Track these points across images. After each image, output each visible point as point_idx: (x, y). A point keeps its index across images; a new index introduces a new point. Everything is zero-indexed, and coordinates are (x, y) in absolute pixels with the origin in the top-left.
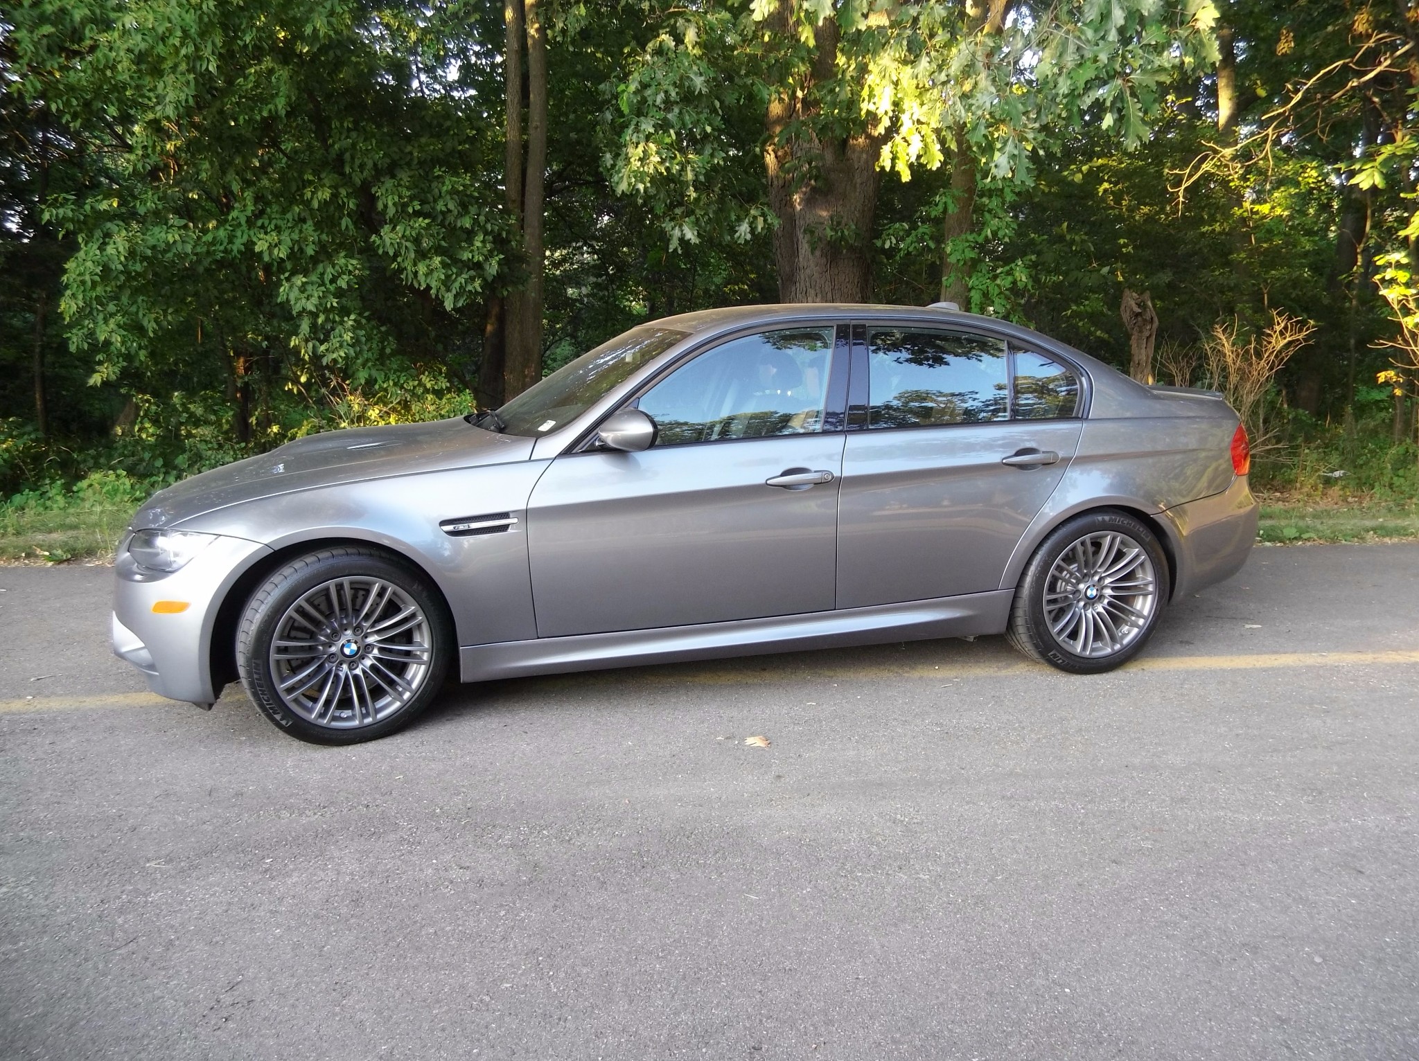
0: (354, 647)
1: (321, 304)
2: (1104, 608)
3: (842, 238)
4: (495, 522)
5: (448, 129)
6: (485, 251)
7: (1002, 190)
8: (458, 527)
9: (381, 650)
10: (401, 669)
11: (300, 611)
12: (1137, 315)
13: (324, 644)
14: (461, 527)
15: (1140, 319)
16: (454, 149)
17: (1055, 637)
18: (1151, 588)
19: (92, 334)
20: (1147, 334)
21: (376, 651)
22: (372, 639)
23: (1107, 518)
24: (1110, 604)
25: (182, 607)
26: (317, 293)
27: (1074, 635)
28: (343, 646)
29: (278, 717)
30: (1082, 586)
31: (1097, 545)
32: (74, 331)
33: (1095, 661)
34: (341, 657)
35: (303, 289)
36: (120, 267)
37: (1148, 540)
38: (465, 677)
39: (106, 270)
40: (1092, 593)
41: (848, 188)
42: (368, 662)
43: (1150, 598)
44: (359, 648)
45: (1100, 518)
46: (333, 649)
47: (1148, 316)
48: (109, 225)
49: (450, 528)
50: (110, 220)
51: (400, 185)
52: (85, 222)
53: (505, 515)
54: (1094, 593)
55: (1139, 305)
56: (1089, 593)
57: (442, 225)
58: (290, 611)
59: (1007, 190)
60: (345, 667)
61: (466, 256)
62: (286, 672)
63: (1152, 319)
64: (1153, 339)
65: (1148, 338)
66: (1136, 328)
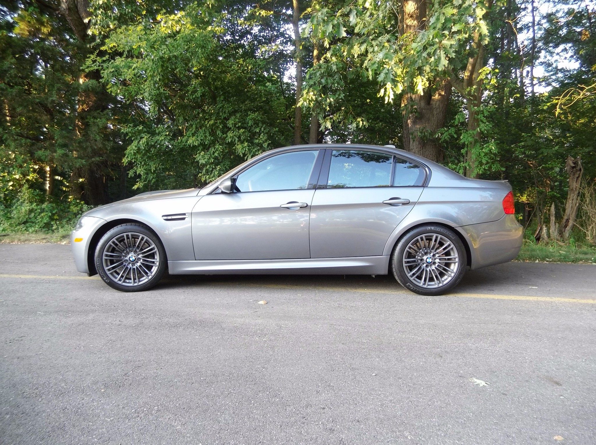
0: (134, 258)
1: (208, 161)
2: (436, 268)
3: (425, 136)
4: (181, 217)
5: (256, 98)
6: (263, 140)
7: (483, 111)
8: (169, 218)
9: (143, 260)
10: (150, 268)
11: (114, 242)
12: (573, 168)
13: (124, 256)
14: (170, 218)
15: (575, 169)
16: (257, 105)
17: (410, 278)
18: (457, 260)
19: (136, 172)
20: (577, 176)
21: (141, 260)
22: (140, 256)
23: (433, 228)
24: (438, 266)
25: (81, 240)
26: (207, 157)
27: (419, 277)
28: (130, 257)
29: (105, 279)
30: (425, 258)
31: (429, 239)
32: (131, 171)
33: (429, 290)
34: (129, 261)
35: (203, 156)
36: (143, 148)
37: (453, 238)
38: (171, 272)
39: (139, 149)
40: (429, 260)
41: (431, 116)
42: (139, 264)
43: (457, 264)
44: (135, 259)
45: (429, 228)
46: (127, 258)
47: (578, 168)
48: (142, 134)
49: (165, 218)
50: (143, 133)
51: (236, 118)
52: (135, 133)
53: (184, 214)
54: (431, 260)
55: (574, 163)
56: (428, 260)
57: (249, 131)
58: (110, 243)
59: (485, 111)
60: (131, 265)
61: (257, 141)
62: (109, 264)
63: (580, 170)
64: (580, 179)
65: (578, 178)
66: (572, 173)
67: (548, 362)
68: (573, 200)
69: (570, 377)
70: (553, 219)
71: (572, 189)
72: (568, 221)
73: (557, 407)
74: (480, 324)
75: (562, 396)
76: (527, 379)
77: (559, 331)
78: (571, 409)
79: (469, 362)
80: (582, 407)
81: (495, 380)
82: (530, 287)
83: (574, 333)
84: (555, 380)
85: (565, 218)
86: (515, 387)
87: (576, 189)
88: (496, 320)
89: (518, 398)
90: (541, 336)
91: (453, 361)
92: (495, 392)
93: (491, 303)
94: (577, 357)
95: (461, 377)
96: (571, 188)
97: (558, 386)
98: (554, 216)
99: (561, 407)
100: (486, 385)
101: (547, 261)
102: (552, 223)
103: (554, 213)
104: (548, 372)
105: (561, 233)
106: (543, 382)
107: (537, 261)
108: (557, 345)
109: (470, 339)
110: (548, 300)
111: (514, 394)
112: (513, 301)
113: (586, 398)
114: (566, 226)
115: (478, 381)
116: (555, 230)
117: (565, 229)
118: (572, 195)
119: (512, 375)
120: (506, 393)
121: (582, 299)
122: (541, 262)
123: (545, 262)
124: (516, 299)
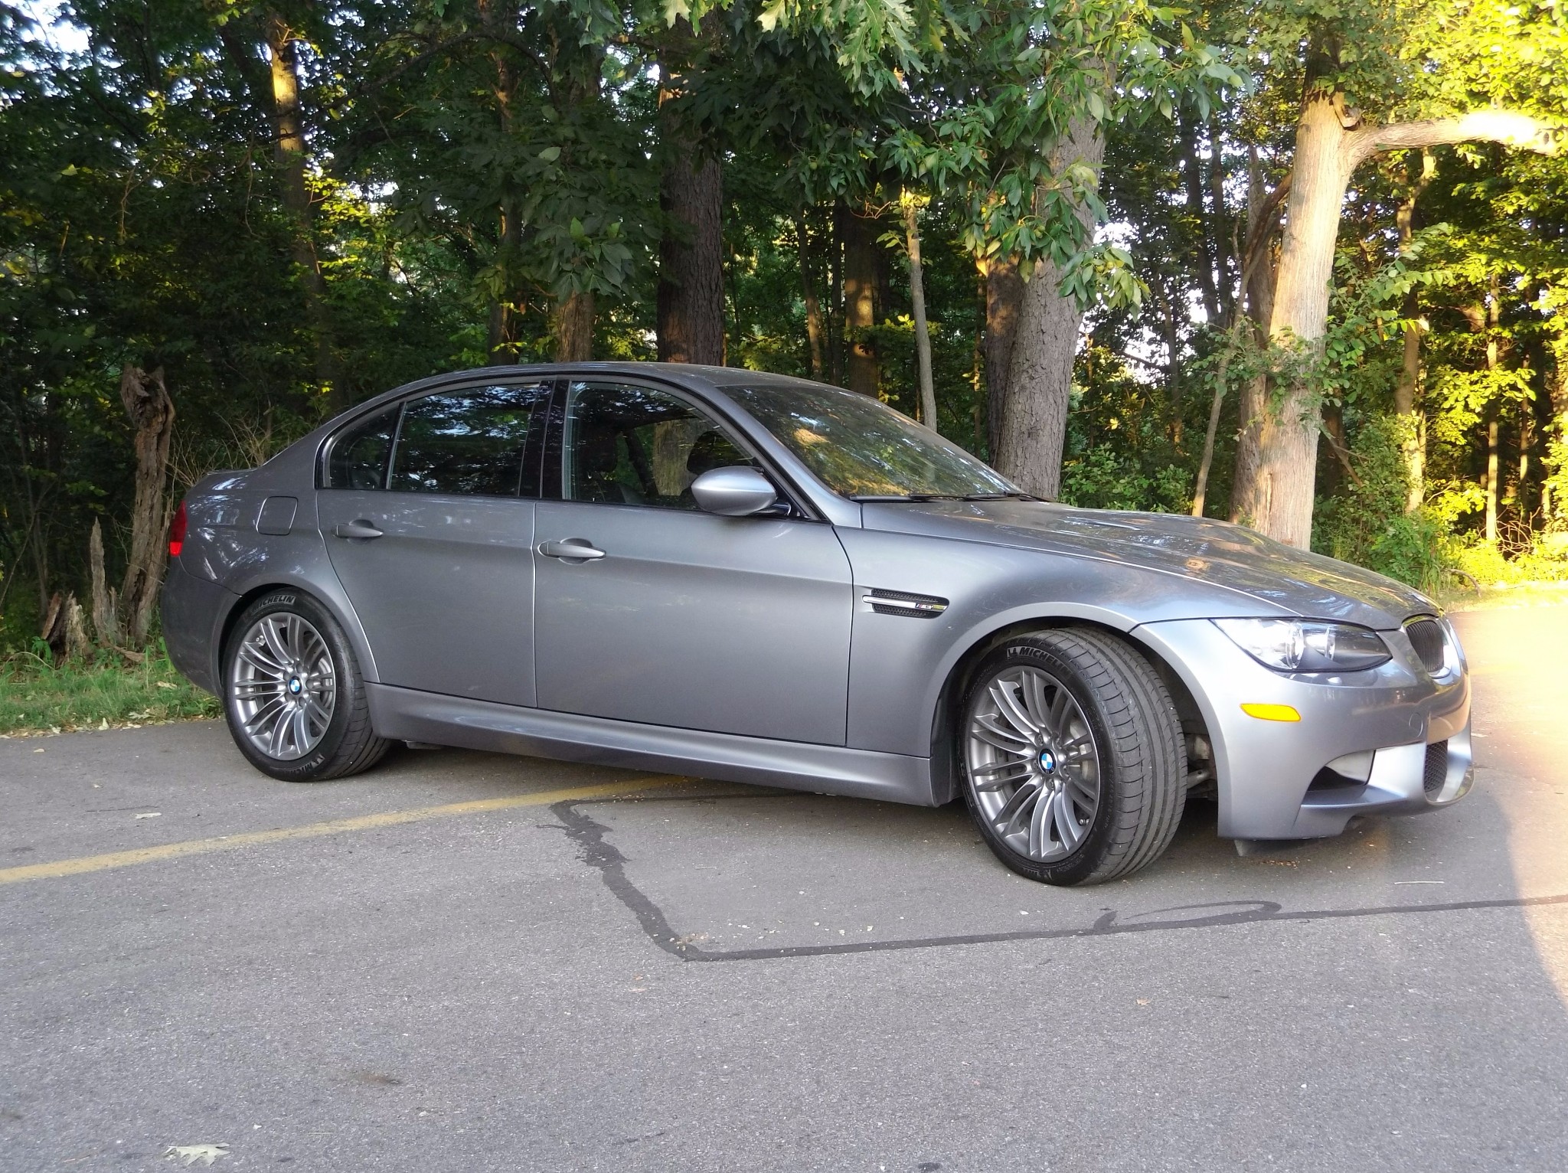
12: (144, 401)
15: (147, 407)
20: (159, 428)
47: (159, 403)
55: (147, 387)
63: (166, 408)
64: (168, 437)
65: (160, 435)
66: (143, 420)
67: (328, 1031)
68: (152, 508)
69: (405, 1055)
70: (99, 573)
71: (147, 474)
72: (142, 576)
73: (428, 1141)
74: (61, 972)
75: (420, 1109)
76: (312, 1096)
77: (296, 935)
78: (460, 1135)
79: (121, 1104)
80: (480, 1118)
81: (231, 1129)
82: (139, 816)
83: (337, 932)
84: (378, 1073)
85: (134, 568)
86: (298, 1130)
87: (158, 472)
88: (104, 946)
89: (327, 1157)
90: (263, 963)
91: (67, 1119)
92: (257, 1163)
93: (50, 894)
94: (385, 994)
95: (129, 1157)
96: (145, 471)
97: (395, 1089)
98: (102, 563)
99: (437, 1137)
100: (221, 1152)
101: (134, 721)
102: (97, 587)
103: (102, 553)
104: (348, 1058)
105: (127, 619)
106: (354, 1090)
107: (104, 726)
108: (319, 978)
109: (67, 1031)
110: (213, 846)
111: (308, 1148)
112: (115, 871)
113: (473, 1094)
114: (137, 597)
115: (193, 1152)
116: (108, 611)
117: (137, 606)
118: (148, 491)
119: (265, 1098)
120: (287, 1154)
121: (297, 826)
122: (116, 726)
123: (130, 725)
124: (118, 863)
